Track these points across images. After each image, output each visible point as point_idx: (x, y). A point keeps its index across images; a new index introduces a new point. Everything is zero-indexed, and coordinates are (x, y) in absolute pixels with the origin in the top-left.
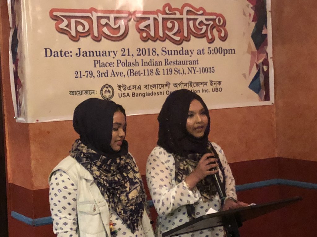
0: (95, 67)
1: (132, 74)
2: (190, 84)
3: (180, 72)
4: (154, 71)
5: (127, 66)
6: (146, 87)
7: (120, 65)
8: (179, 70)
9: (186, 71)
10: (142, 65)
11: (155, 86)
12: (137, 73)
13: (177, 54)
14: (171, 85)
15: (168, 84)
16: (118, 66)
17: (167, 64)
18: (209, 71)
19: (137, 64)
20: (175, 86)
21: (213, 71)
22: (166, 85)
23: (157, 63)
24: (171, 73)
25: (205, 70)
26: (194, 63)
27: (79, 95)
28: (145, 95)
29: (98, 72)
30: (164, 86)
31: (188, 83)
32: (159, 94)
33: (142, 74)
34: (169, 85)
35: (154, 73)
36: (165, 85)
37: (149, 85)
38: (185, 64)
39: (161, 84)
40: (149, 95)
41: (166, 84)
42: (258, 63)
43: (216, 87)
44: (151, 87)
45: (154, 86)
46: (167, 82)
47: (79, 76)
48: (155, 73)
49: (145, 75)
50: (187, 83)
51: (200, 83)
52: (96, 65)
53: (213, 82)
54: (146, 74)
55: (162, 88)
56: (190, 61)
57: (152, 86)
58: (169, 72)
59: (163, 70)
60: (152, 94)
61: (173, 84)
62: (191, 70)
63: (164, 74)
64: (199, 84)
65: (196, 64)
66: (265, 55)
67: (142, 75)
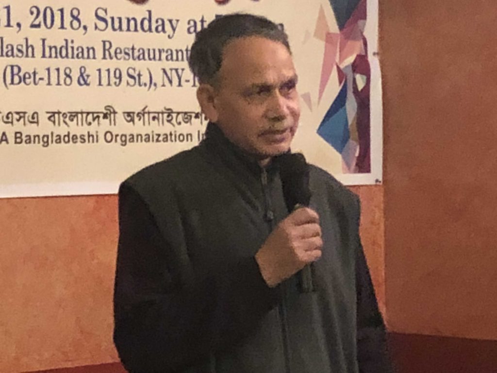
1: (16, 79)
2: (168, 116)
3: (142, 81)
4: (75, 75)
5: (2, 55)
6: (52, 119)
8: (139, 75)
9: (158, 77)
10: (44, 56)
11: (77, 116)
12: (30, 77)
13: (136, 30)
14: (116, 115)
15: (111, 113)
17: (107, 54)
19: (30, 50)
20: (129, 119)
22: (105, 116)
23: (83, 51)
24: (118, 81)
26: (180, 57)
28: (47, 142)
30: (98, 117)
31: (163, 113)
32: (86, 138)
33: (41, 79)
34: (112, 115)
35: (73, 80)
36: (101, 115)
37: (59, 113)
38: (154, 58)
39: (92, 111)
41: (105, 111)
42: (342, 67)
44: (66, 117)
45: (73, 115)
46: (106, 108)
48: (77, 79)
49: (49, 84)
50: (158, 113)
51: (193, 115)
54: (54, 80)
55: (93, 123)
56: (167, 51)
57: (69, 115)
58: (113, 80)
59: (97, 73)
60: (66, 139)
61: (124, 113)
62: (169, 75)
63: (100, 84)
64: (191, 117)
65: (183, 60)
66: (360, 43)
67: (41, 81)
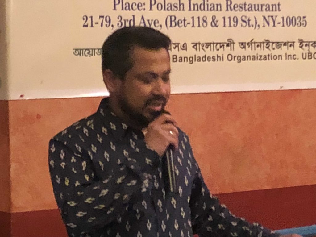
0: (115, 9)
1: (173, 24)
2: (267, 45)
3: (250, 24)
4: (209, 20)
5: (165, 10)
6: (195, 47)
7: (154, 7)
8: (249, 20)
9: (261, 21)
10: (190, 10)
11: (210, 45)
12: (182, 23)
14: (235, 45)
15: (231, 43)
16: (151, 9)
17: (229, 7)
18: (298, 24)
20: (242, 46)
21: (304, 22)
22: (228, 45)
23: (214, 7)
24: (235, 24)
25: (291, 21)
26: (274, 9)
27: (88, 55)
28: (192, 61)
29: (120, 18)
30: (223, 45)
31: (263, 43)
32: (216, 58)
33: (189, 23)
34: (232, 45)
35: (208, 24)
36: (225, 45)
37: (199, 43)
38: (258, 9)
39: (219, 42)
40: (200, 61)
41: (228, 42)
43: (309, 50)
44: (203, 46)
45: (208, 45)
46: (229, 40)
47: (90, 25)
48: (210, 23)
49: (193, 26)
50: (261, 43)
51: (283, 44)
52: (117, 6)
53: (303, 42)
54: (196, 24)
55: (220, 50)
56: (266, 6)
57: (205, 45)
58: (232, 23)
59: (223, 19)
60: (204, 59)
61: (239, 43)
62: (268, 20)
63: (224, 26)
64: (281, 45)
65: (276, 10)
67: (188, 25)
